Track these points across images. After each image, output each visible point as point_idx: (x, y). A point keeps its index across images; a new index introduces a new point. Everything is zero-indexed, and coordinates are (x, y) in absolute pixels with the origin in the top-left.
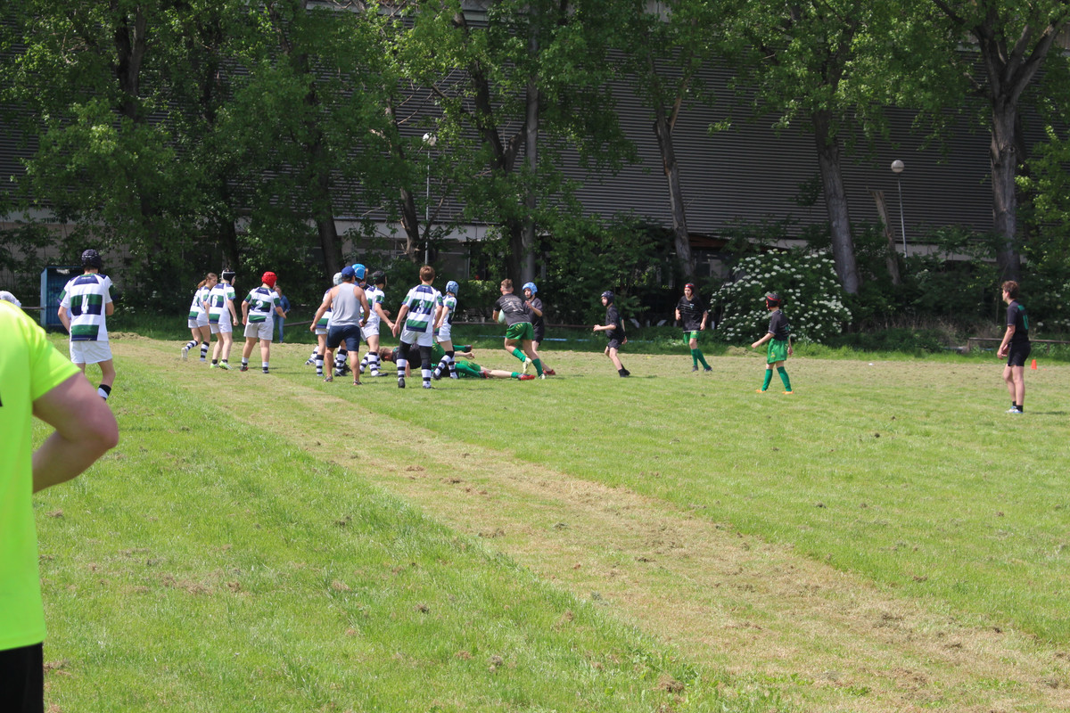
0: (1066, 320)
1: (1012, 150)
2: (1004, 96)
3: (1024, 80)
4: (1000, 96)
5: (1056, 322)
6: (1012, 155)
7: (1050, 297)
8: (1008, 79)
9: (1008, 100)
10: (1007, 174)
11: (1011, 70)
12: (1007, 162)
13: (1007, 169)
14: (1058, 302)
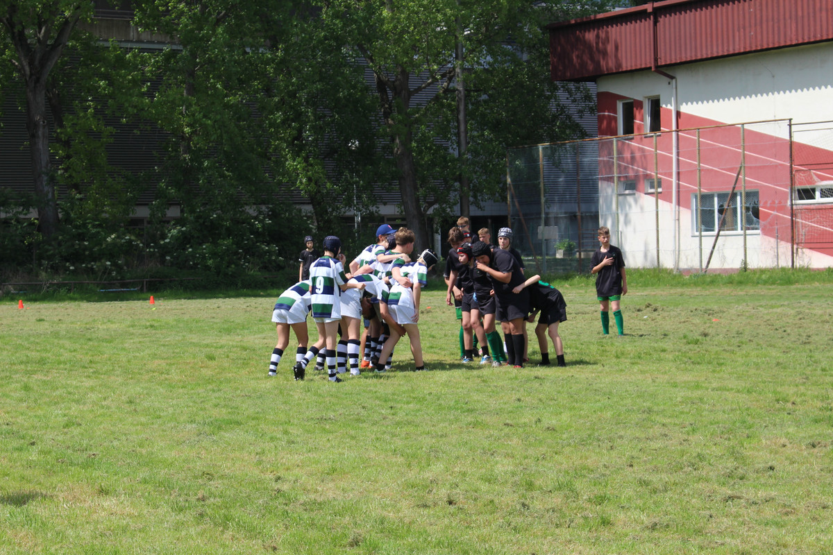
0: (93, 263)
1: (44, 122)
2: (34, 77)
3: (49, 63)
4: (30, 77)
5: (84, 265)
6: (44, 127)
7: (79, 245)
8: (37, 63)
9: (38, 80)
10: (41, 142)
11: (38, 55)
12: (40, 133)
13: (41, 139)
14: (86, 248)
